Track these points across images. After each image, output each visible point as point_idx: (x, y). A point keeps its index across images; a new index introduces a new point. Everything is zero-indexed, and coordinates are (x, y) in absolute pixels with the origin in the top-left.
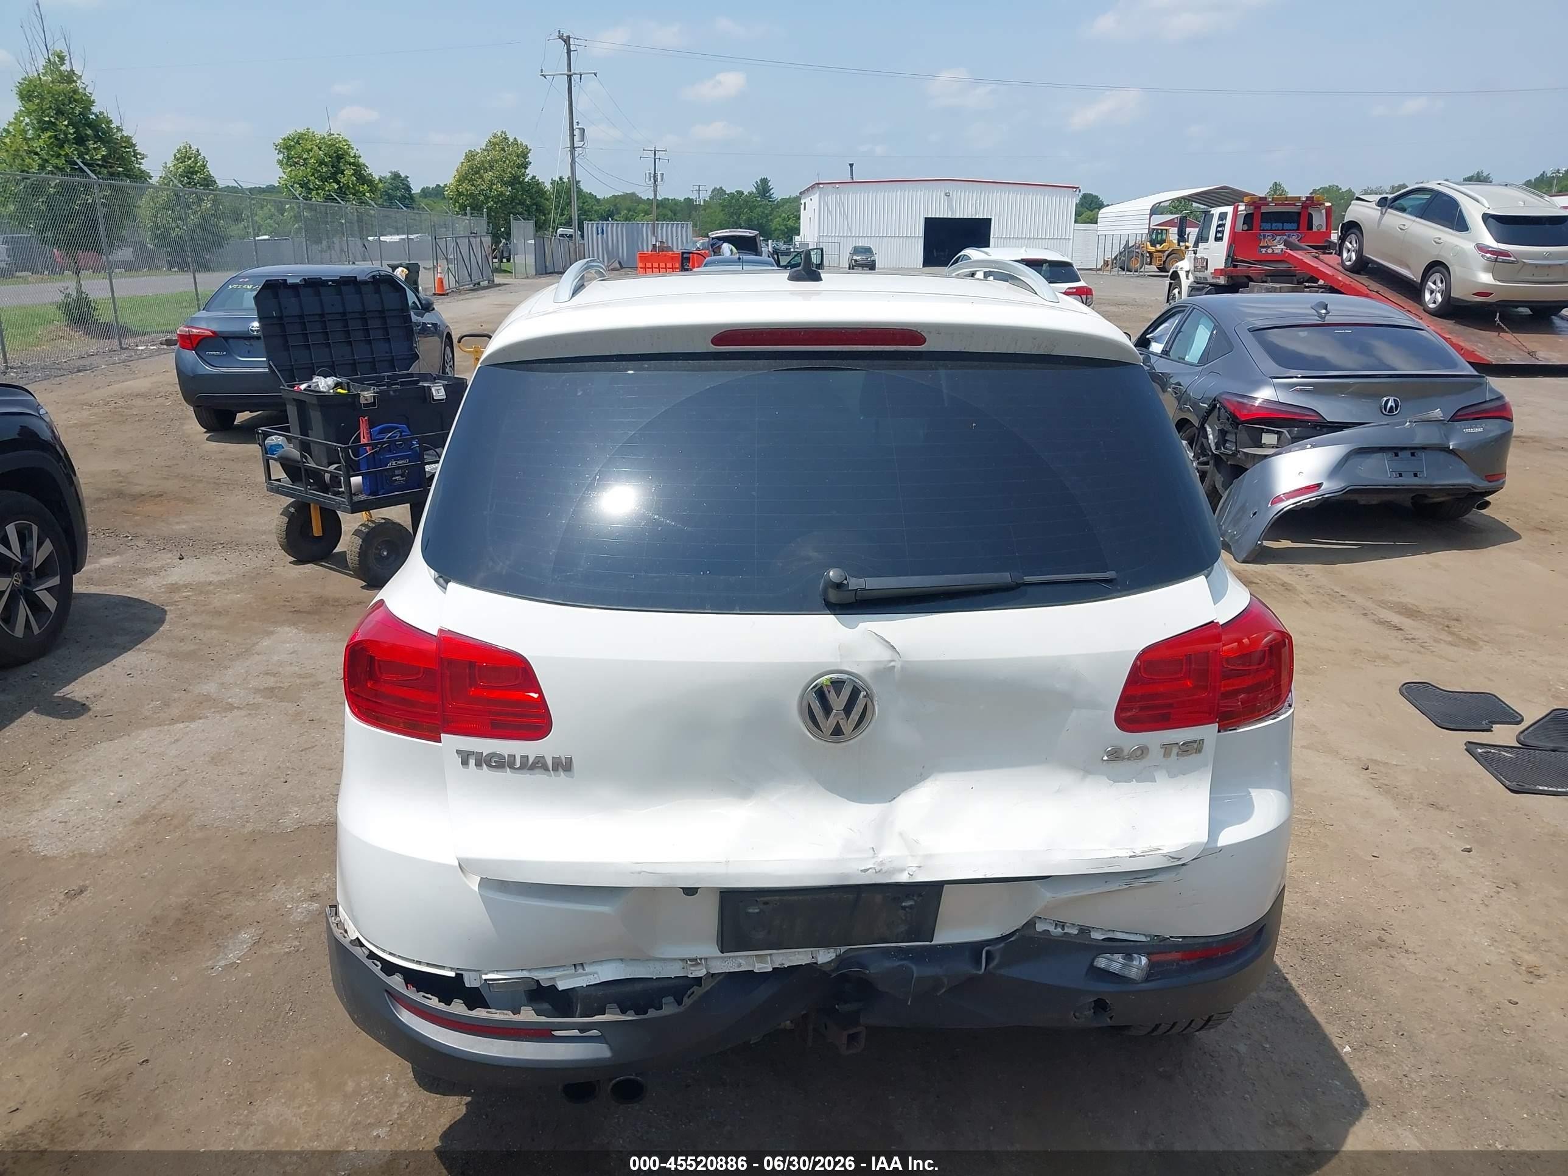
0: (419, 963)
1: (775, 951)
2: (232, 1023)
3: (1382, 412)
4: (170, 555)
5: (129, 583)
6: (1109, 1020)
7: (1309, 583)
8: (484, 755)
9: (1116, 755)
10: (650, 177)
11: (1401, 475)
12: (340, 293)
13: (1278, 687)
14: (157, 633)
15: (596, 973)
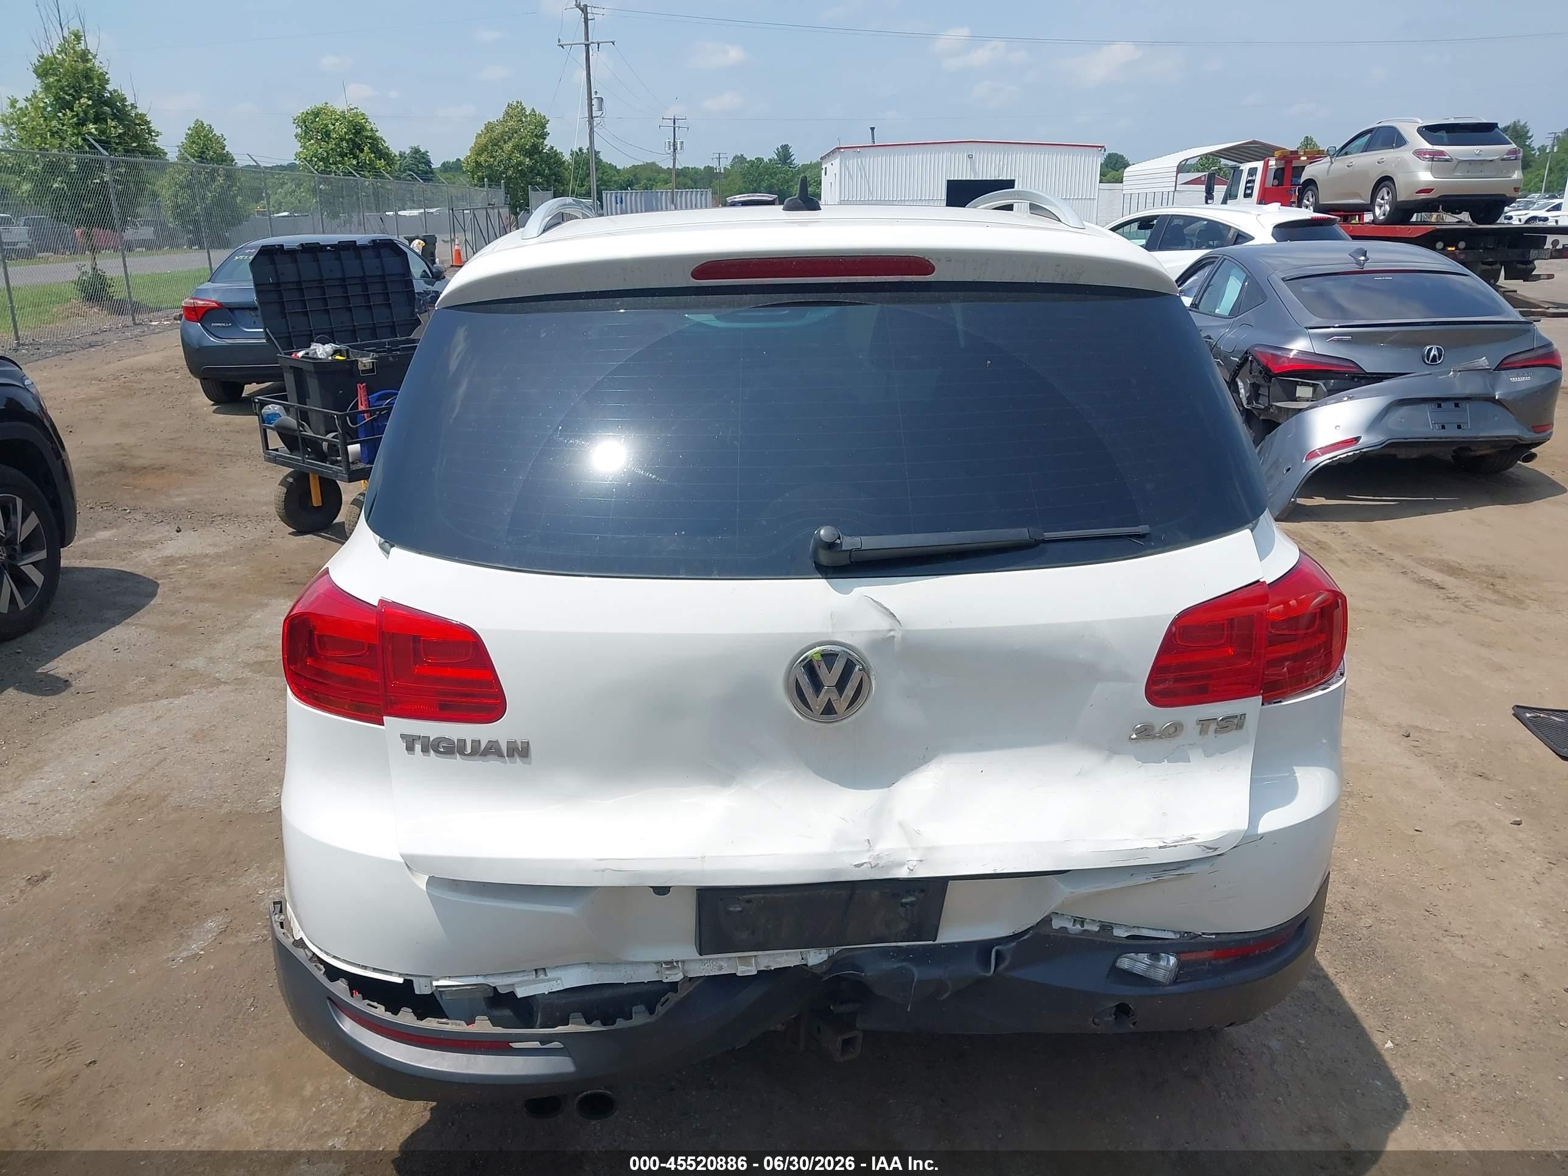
0: (365, 968)
1: (760, 953)
2: (189, 1020)
3: (1425, 362)
4: (167, 528)
5: (124, 556)
6: (1132, 1026)
7: (1344, 541)
8: (431, 739)
9: (1146, 733)
10: (670, 146)
11: (1443, 427)
12: (339, 258)
13: (1329, 654)
14: (147, 607)
15: (560, 979)
